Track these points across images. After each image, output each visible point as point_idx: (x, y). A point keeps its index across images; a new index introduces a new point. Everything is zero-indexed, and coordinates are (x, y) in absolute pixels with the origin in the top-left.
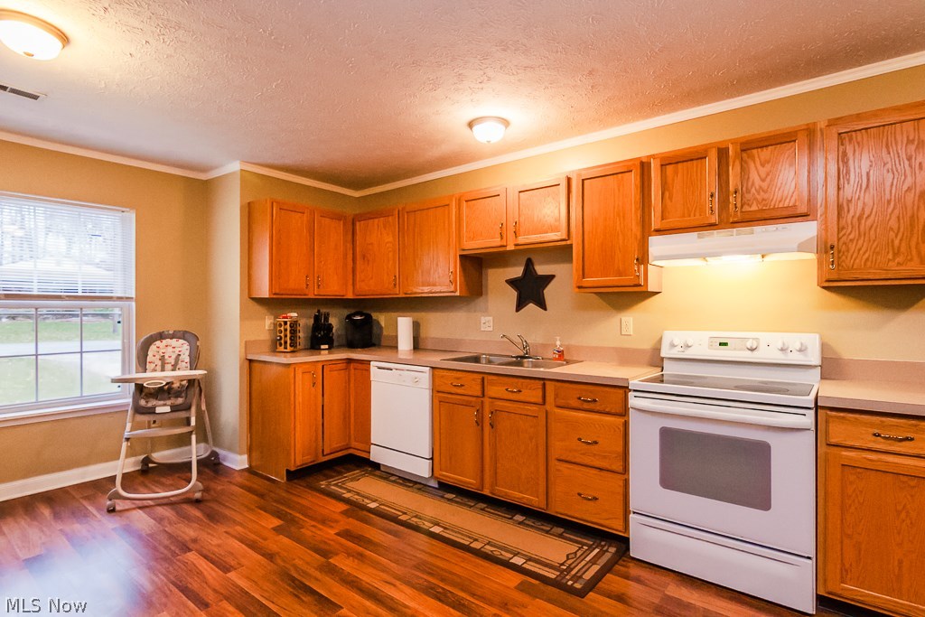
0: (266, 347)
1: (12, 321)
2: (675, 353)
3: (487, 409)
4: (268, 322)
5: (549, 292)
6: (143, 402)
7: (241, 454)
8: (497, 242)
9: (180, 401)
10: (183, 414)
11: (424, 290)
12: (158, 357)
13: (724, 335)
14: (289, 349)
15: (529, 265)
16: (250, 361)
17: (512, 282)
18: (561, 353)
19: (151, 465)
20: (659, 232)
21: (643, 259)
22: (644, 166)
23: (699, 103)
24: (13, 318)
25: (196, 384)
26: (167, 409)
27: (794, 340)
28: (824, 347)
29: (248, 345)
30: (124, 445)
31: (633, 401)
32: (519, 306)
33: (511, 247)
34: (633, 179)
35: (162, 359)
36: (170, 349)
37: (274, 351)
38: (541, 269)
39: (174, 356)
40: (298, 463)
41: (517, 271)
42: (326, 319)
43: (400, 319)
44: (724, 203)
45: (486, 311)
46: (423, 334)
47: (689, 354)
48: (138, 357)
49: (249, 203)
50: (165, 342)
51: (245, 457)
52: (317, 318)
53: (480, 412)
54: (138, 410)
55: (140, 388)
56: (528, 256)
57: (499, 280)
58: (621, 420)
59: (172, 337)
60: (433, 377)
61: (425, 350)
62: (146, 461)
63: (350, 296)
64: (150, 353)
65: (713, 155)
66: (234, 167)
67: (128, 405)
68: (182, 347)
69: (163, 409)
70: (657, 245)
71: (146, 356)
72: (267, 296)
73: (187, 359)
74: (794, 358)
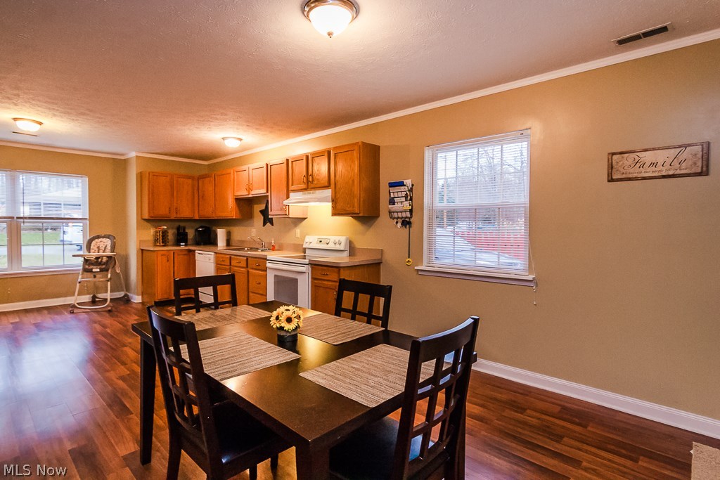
0: (151, 243)
1: (54, 232)
2: (306, 246)
4: (152, 231)
6: (87, 267)
7: (138, 295)
8: (246, 192)
9: (103, 267)
10: (105, 273)
12: (96, 246)
14: (162, 244)
16: (142, 250)
17: (262, 212)
18: (273, 246)
19: (97, 300)
23: (323, 129)
24: (55, 229)
25: (113, 259)
26: (98, 270)
29: (141, 242)
30: (78, 285)
31: (268, 265)
32: (264, 224)
33: (250, 196)
34: (285, 166)
35: (98, 248)
36: (102, 243)
37: (155, 245)
39: (104, 246)
40: (159, 298)
41: (263, 206)
42: (184, 230)
43: (218, 230)
44: (308, 180)
45: (252, 226)
47: (311, 246)
48: (87, 246)
49: (141, 173)
50: (100, 240)
51: (140, 297)
52: (178, 228)
54: (85, 270)
55: (86, 261)
57: (257, 210)
59: (103, 237)
60: (215, 257)
62: (94, 297)
63: (197, 218)
64: (92, 245)
65: (305, 159)
66: (133, 154)
67: (79, 270)
68: (108, 242)
69: (96, 270)
70: (292, 197)
71: (90, 245)
72: (147, 218)
73: (110, 248)
74: (338, 247)
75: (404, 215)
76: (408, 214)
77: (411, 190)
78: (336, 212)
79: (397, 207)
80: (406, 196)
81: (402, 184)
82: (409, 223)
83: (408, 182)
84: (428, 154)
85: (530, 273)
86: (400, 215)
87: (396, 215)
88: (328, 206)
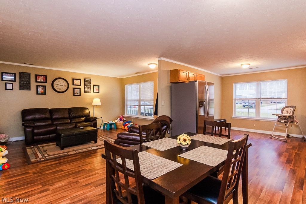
9: (286, 120)
10: (286, 124)
12: (286, 111)
30: (274, 127)
36: (289, 110)
39: (290, 111)
54: (278, 121)
59: (290, 107)
68: (292, 109)
69: (283, 122)
71: (283, 110)
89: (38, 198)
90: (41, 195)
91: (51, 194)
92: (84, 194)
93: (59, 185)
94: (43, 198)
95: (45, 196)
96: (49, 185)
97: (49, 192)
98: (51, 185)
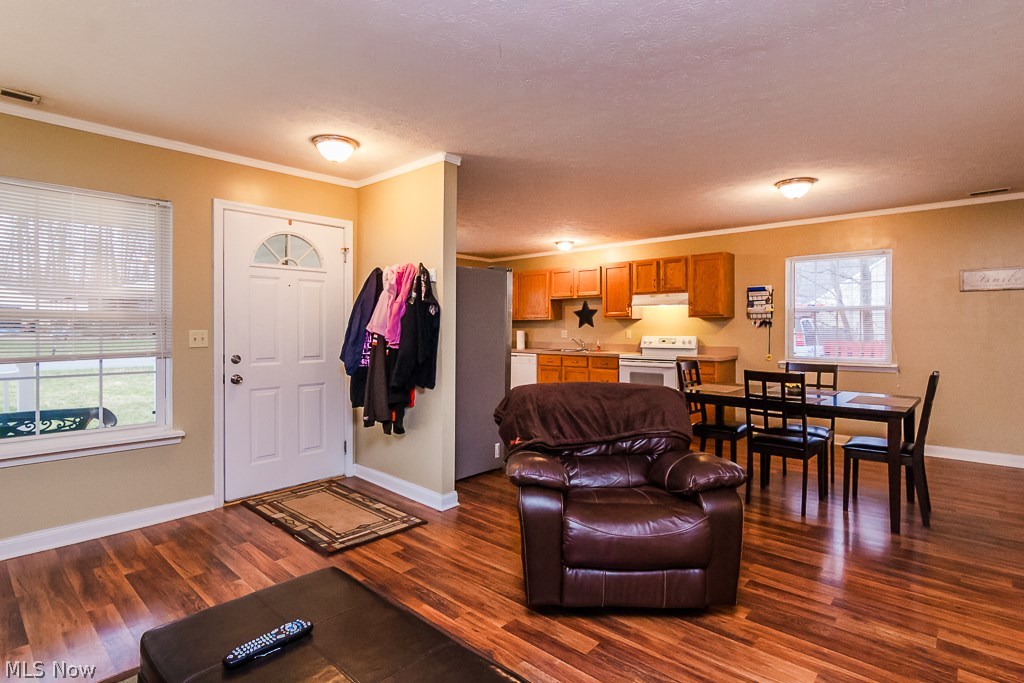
2: (645, 346)
3: (563, 372)
5: (595, 318)
8: (568, 294)
11: (531, 317)
13: (664, 337)
15: (585, 305)
17: (577, 313)
18: (599, 347)
20: (637, 294)
21: (630, 306)
22: (630, 265)
27: (687, 338)
28: (699, 341)
31: (621, 363)
32: (580, 325)
33: (575, 297)
34: (627, 270)
38: (591, 307)
41: (579, 307)
43: (518, 332)
44: (659, 284)
45: (564, 327)
46: (530, 340)
47: (652, 346)
53: (560, 373)
56: (585, 300)
57: (570, 311)
58: (616, 371)
60: (538, 358)
61: (531, 348)
65: (655, 264)
70: (636, 299)
74: (687, 346)
75: (764, 316)
76: (769, 316)
77: (772, 295)
78: (693, 314)
79: (756, 309)
80: (767, 301)
81: (763, 289)
82: (770, 323)
83: (769, 288)
84: (788, 263)
85: (893, 362)
86: (759, 316)
87: (755, 316)
88: (685, 309)
89: (988, 642)
90: (975, 646)
91: (944, 628)
92: (866, 577)
93: (898, 635)
94: (976, 633)
95: (967, 635)
96: (929, 656)
97: (944, 636)
98: (924, 651)
